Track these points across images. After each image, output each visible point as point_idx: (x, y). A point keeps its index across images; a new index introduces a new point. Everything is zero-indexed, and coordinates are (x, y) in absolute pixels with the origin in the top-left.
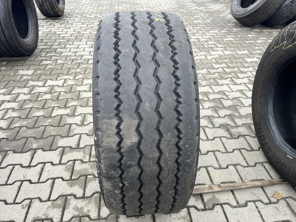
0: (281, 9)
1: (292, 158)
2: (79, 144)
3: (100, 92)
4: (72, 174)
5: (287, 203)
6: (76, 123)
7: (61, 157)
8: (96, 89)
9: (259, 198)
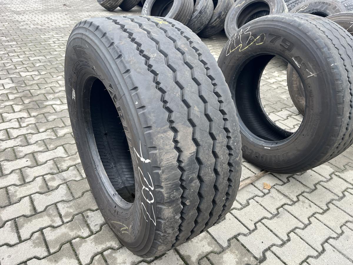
0: (192, 20)
1: (270, 148)
2: (34, 209)
3: (145, 105)
4: (47, 247)
5: (277, 190)
6: (13, 183)
7: (18, 233)
8: (137, 103)
9: (255, 194)
